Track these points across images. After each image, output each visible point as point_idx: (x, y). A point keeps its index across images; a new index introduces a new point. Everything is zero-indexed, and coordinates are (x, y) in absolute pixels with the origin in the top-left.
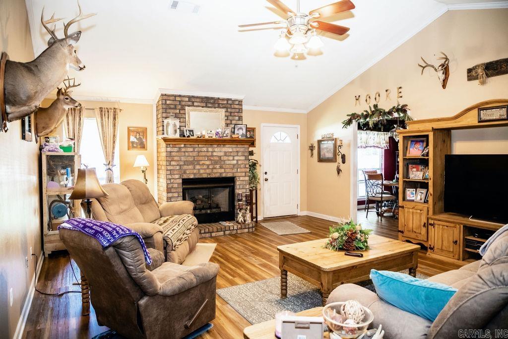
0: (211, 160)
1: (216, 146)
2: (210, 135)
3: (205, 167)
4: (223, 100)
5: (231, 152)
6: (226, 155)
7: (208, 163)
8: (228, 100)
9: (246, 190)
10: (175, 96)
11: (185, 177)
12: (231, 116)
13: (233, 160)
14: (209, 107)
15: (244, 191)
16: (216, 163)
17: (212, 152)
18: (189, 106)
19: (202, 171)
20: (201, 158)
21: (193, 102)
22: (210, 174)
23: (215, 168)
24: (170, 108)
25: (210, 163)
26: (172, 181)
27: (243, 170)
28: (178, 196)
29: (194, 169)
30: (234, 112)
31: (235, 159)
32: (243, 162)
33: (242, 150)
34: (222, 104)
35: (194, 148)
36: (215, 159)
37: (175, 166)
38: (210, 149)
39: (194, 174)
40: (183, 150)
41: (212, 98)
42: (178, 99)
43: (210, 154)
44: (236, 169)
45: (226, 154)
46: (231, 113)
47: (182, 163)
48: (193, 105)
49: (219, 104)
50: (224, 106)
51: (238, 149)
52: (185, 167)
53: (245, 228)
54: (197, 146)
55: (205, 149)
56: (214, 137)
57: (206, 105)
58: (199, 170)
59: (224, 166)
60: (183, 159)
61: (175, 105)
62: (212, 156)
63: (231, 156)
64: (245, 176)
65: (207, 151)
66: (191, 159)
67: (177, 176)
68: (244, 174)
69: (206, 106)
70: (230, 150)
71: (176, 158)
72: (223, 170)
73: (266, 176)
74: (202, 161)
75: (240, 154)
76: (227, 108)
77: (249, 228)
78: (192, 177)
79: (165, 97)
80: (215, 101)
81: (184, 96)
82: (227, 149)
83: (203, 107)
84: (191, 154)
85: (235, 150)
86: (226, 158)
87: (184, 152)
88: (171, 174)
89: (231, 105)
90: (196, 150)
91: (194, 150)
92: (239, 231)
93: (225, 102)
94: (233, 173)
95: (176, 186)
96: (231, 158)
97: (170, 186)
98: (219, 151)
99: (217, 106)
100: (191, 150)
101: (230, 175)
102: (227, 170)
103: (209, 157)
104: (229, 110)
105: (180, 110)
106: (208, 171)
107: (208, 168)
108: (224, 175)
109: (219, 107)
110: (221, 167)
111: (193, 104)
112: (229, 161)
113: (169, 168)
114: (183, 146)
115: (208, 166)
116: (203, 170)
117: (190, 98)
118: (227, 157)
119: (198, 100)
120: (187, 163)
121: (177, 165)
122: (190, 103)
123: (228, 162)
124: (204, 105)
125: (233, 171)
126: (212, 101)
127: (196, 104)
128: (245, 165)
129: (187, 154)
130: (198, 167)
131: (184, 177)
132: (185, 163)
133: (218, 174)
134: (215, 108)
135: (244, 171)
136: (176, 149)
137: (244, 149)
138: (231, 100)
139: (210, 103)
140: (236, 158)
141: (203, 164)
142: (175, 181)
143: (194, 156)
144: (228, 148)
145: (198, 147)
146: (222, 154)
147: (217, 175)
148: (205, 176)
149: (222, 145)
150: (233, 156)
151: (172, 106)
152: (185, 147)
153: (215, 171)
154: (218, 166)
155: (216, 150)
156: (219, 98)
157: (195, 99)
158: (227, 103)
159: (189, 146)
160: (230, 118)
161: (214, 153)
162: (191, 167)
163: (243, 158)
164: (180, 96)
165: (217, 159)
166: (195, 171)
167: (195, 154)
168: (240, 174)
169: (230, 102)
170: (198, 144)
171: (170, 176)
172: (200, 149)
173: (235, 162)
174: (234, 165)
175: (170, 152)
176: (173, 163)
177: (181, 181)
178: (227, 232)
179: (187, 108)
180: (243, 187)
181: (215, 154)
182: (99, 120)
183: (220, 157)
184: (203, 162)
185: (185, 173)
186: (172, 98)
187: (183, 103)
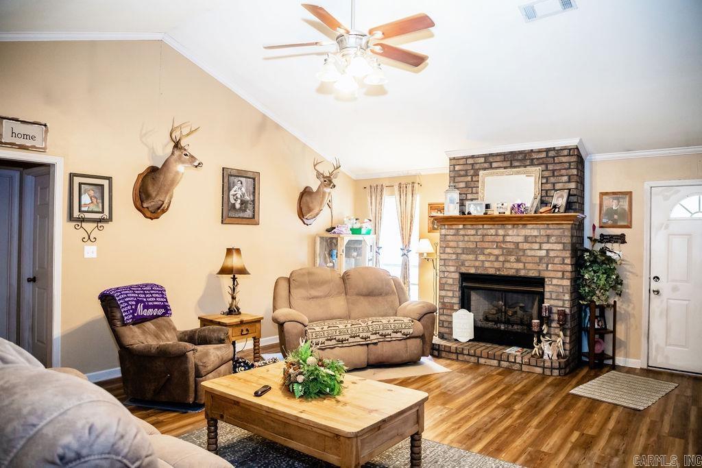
0: (503, 248)
1: (510, 227)
2: (502, 211)
3: (492, 258)
4: (540, 151)
5: (536, 236)
6: (526, 241)
7: (497, 252)
8: (548, 150)
9: (564, 304)
10: (467, 158)
11: (464, 270)
12: (554, 176)
13: (540, 249)
14: (515, 167)
15: (560, 303)
16: (509, 252)
17: (504, 236)
18: (485, 169)
19: (487, 264)
20: (486, 245)
21: (491, 163)
22: (499, 270)
23: (508, 261)
24: (460, 176)
25: (501, 253)
26: (446, 274)
27: (559, 267)
28: (453, 297)
29: (476, 260)
30: (560, 170)
31: (544, 248)
32: (559, 254)
33: (557, 232)
34: (538, 159)
35: (477, 230)
36: (509, 246)
37: (450, 255)
38: (501, 232)
39: (476, 267)
40: (462, 232)
41: (521, 152)
42: (470, 161)
43: (501, 238)
44: (545, 266)
45: (526, 239)
46: (554, 171)
47: (459, 251)
48: (491, 168)
49: (532, 159)
50: (541, 161)
51: (549, 232)
52: (464, 257)
53: (536, 366)
54: (481, 227)
55: (493, 232)
56: (508, 213)
57: (511, 164)
58: (483, 261)
59: (523, 259)
60: (461, 245)
61: (466, 171)
62: (504, 242)
63: (536, 242)
64: (563, 278)
65: (496, 235)
66: (472, 246)
67: (452, 269)
68: (560, 275)
69: (511, 167)
70: (535, 233)
71: (452, 244)
72: (520, 266)
73: (655, 285)
74: (487, 248)
75: (553, 239)
76: (547, 165)
77: (544, 368)
78: (472, 271)
79: (454, 162)
80: (525, 157)
81: (479, 157)
82: (529, 231)
83: (505, 168)
84: (472, 238)
85: (543, 232)
86: (526, 246)
87: (463, 235)
88: (445, 265)
89: (554, 157)
90: (480, 232)
91: (477, 232)
92: (525, 368)
93: (544, 155)
94: (539, 271)
95: (450, 281)
96: (536, 246)
97: (444, 281)
98: (515, 235)
99: (528, 163)
100: (473, 232)
101: (532, 274)
102: (529, 266)
103: (499, 244)
104: (550, 167)
105: (472, 176)
106: (496, 265)
107: (497, 260)
108: (522, 273)
109: (532, 164)
110: (518, 261)
111: (491, 165)
112: (533, 252)
113: (444, 256)
114: (461, 226)
115: (497, 256)
116: (489, 263)
117: (486, 157)
118: (528, 245)
119: (498, 158)
120: (466, 251)
121: (453, 253)
122: (486, 165)
123: (529, 253)
124: (508, 164)
125: (540, 268)
126: (520, 157)
127: (494, 165)
128: (563, 259)
129: (466, 238)
130: (481, 258)
131: (461, 271)
132: (463, 251)
133: (513, 271)
134: (525, 167)
135: (559, 269)
136: (452, 232)
137: (561, 230)
138: (554, 149)
139: (517, 160)
140: (546, 246)
141: (490, 254)
142: (450, 276)
143: (476, 242)
144: (532, 231)
145: (483, 229)
146: (520, 239)
147: (512, 273)
148: (491, 272)
149: (521, 226)
150: (540, 243)
151: (462, 173)
152: (464, 228)
153: (507, 265)
154: (512, 258)
155: (510, 232)
156: (532, 150)
157: (495, 157)
158: (547, 156)
159: (469, 227)
160: (552, 180)
161: (507, 237)
162: (471, 257)
163: (560, 247)
164: (473, 157)
165: (513, 247)
166: (477, 264)
167: (478, 238)
168: (552, 274)
169: (551, 154)
170: (483, 225)
171: (443, 267)
172: (485, 232)
173: (543, 253)
174: (541, 258)
175: (445, 235)
176: (448, 250)
177: (457, 276)
178: (504, 364)
179: (481, 173)
180: (557, 296)
181: (508, 239)
182: (398, 197)
183: (518, 243)
184: (488, 251)
185: (463, 264)
186: (462, 162)
187: (477, 167)
